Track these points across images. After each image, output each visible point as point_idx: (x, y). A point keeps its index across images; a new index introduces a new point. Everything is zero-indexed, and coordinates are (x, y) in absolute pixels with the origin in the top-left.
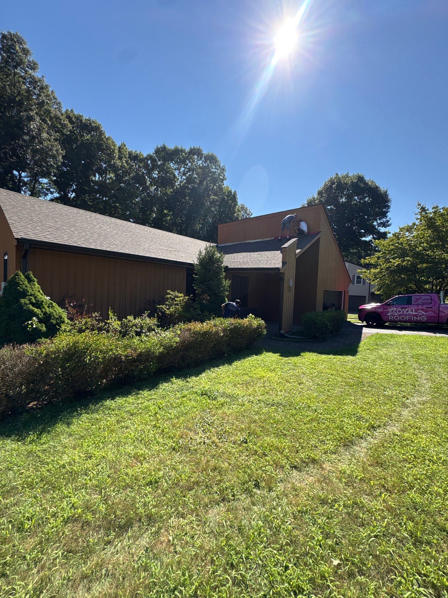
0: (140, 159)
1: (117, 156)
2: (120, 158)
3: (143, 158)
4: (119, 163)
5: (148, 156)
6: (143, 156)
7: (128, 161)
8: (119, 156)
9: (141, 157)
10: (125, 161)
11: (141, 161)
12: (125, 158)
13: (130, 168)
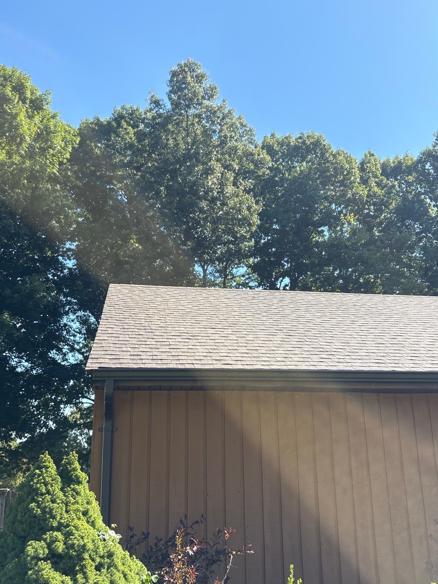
0: (407, 167)
1: (358, 180)
2: (364, 181)
3: (413, 163)
4: (362, 191)
5: (424, 154)
6: (412, 159)
7: (382, 180)
8: (362, 178)
9: (410, 163)
10: (376, 182)
11: (410, 170)
12: (375, 176)
13: (389, 193)
